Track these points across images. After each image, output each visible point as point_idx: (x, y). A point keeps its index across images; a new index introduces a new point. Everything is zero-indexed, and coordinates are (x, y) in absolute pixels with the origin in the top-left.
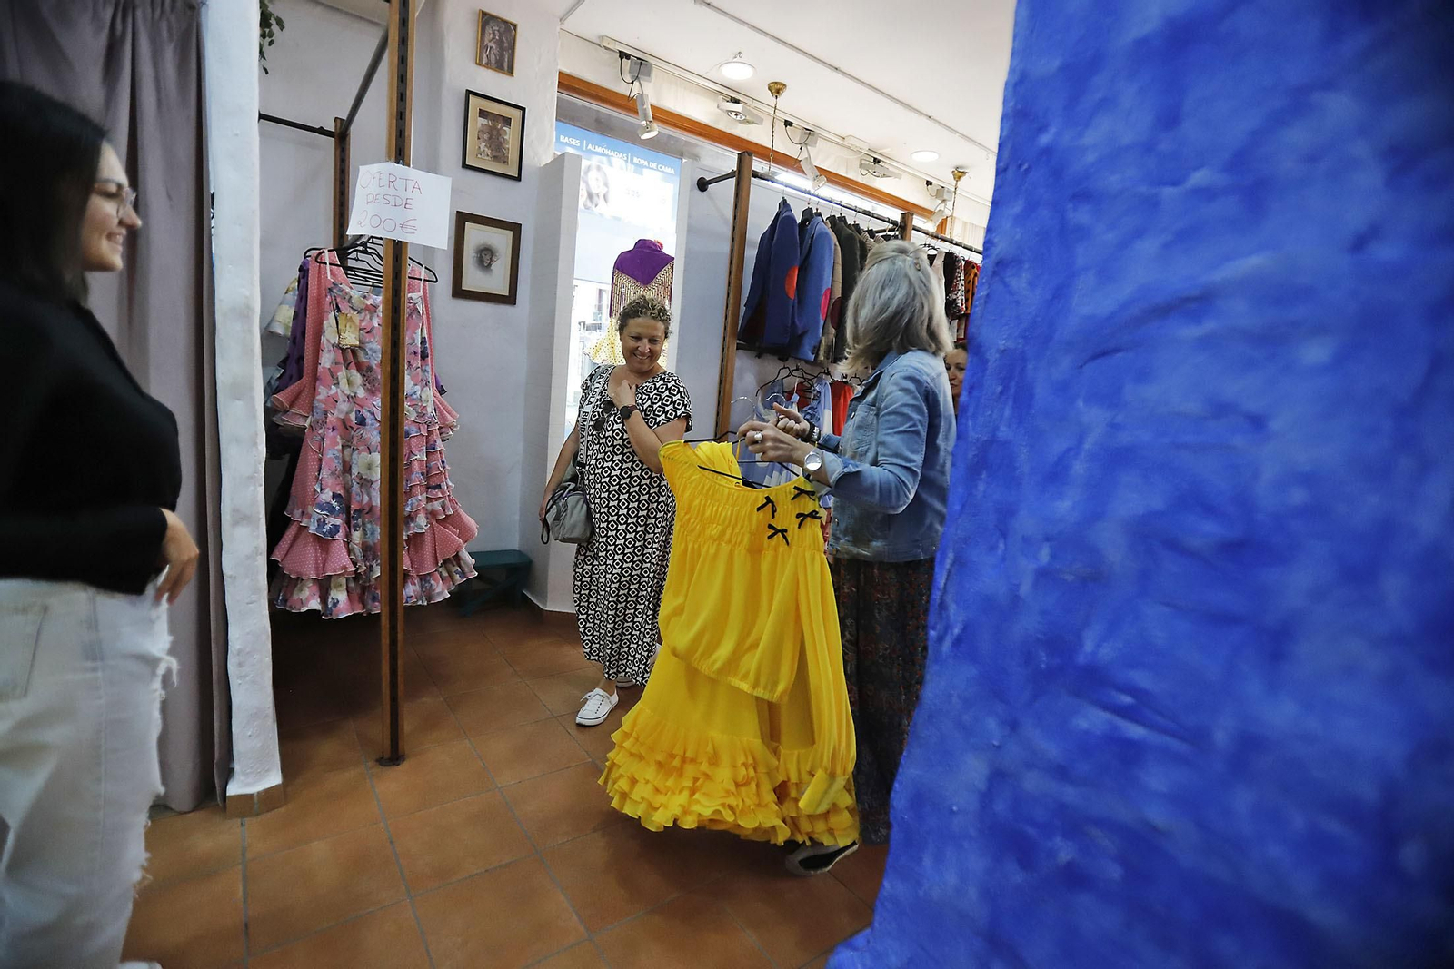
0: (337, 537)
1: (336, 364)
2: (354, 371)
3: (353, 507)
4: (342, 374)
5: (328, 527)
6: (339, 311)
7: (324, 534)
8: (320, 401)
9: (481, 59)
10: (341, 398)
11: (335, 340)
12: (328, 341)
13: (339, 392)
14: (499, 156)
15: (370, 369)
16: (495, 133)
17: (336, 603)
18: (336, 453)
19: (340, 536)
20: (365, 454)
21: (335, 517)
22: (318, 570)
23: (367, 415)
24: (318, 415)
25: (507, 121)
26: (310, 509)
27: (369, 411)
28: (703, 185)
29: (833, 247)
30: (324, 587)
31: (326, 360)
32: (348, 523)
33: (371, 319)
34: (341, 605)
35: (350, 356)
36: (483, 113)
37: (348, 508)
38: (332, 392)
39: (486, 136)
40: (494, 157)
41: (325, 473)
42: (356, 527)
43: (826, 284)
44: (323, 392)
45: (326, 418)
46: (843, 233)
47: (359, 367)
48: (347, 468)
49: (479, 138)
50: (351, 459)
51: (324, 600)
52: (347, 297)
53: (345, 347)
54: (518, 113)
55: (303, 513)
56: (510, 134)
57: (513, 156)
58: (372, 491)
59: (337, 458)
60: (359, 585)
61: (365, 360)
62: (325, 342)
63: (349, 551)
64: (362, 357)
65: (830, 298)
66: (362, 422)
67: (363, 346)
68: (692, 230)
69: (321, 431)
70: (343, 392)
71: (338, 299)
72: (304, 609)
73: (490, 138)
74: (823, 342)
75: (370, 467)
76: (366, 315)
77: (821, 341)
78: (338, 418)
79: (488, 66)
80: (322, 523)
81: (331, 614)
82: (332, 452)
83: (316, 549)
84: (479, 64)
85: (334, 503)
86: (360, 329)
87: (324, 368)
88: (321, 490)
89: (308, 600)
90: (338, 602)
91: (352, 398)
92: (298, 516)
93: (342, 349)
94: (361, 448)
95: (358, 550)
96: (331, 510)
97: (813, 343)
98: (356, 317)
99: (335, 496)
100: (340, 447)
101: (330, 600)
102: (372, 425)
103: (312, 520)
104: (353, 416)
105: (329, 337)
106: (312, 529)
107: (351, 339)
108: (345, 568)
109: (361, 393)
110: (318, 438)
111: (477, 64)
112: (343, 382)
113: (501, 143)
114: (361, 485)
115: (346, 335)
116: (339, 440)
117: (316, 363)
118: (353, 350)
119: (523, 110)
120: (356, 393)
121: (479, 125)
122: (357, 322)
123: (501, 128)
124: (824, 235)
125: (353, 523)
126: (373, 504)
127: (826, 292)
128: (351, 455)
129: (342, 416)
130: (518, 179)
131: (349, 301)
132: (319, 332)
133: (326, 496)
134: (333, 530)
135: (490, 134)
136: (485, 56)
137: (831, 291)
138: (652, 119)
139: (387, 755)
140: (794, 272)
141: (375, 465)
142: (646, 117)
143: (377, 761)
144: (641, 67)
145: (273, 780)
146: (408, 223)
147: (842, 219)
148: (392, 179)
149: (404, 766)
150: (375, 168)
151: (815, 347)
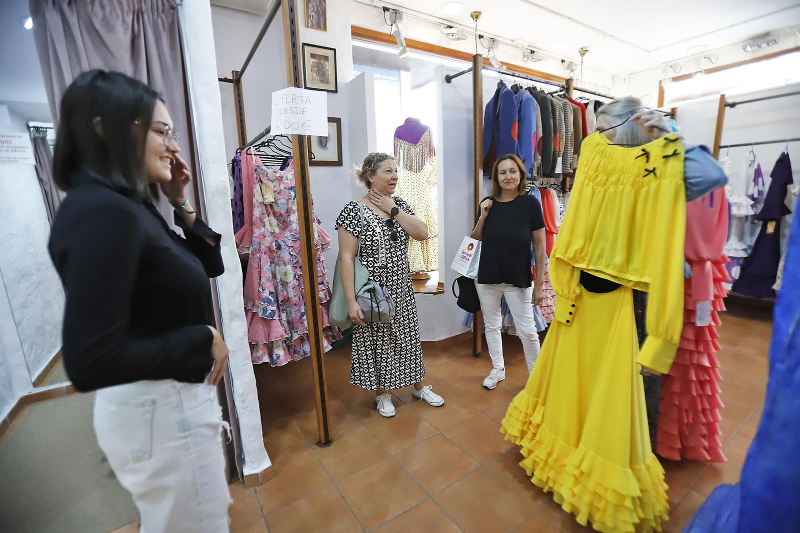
0: (275, 318)
1: (263, 214)
2: (272, 218)
3: (280, 299)
4: (266, 220)
5: (269, 312)
6: (262, 182)
7: (267, 316)
8: (256, 237)
9: (308, 24)
10: (267, 234)
11: (261, 200)
12: (257, 201)
13: (266, 231)
14: (324, 80)
15: (281, 215)
16: (320, 66)
17: (278, 357)
18: (268, 267)
19: (276, 317)
20: (282, 266)
21: (272, 306)
22: (266, 338)
23: (281, 243)
24: (256, 246)
25: (326, 58)
26: (257, 302)
27: (283, 241)
28: (448, 79)
29: (536, 106)
30: (270, 348)
31: (257, 212)
32: (278, 308)
33: (279, 185)
34: (282, 358)
35: (270, 208)
36: (313, 56)
37: (277, 299)
38: (262, 231)
39: (316, 69)
40: (321, 80)
41: (263, 280)
42: (283, 310)
43: (534, 130)
44: (257, 232)
45: (260, 247)
46: (539, 97)
47: (275, 214)
48: (274, 277)
49: (312, 71)
50: (275, 270)
51: (271, 356)
52: (265, 174)
53: (267, 203)
54: (332, 52)
55: (253, 305)
56: (329, 66)
57: (332, 78)
58: (288, 288)
59: (269, 270)
60: (289, 346)
61: (278, 210)
62: (256, 201)
63: (282, 325)
64: (276, 209)
65: (537, 138)
66: (279, 247)
67: (276, 202)
68: (446, 108)
69: (258, 255)
70: (267, 230)
71: (261, 175)
72: (260, 362)
73: (318, 70)
74: (536, 165)
75: (286, 274)
76: (276, 183)
77: (533, 165)
78: (266, 247)
79: (312, 27)
80: (265, 310)
81: (276, 364)
82: (266, 268)
83: (263, 326)
84: (307, 27)
85: (271, 298)
86: (274, 192)
87: (256, 217)
88: (263, 290)
89: (262, 356)
90: (280, 356)
91: (273, 234)
92: (251, 306)
93: (266, 205)
94: (280, 263)
95: (285, 324)
96: (270, 302)
97: (530, 167)
98: (271, 185)
99: (270, 293)
100: (269, 264)
101: (274, 355)
102: (285, 248)
103: (259, 309)
104: (274, 244)
105: (257, 198)
106: (260, 315)
107: (270, 198)
108: (282, 336)
109: (277, 230)
110: (257, 260)
111: (306, 27)
112: (267, 224)
113: (324, 71)
114: (282, 285)
115: (267, 196)
116: (268, 260)
117: (251, 215)
118: (271, 206)
119: (335, 50)
120: (274, 231)
121: (311, 63)
122: (272, 188)
123: (324, 62)
124: (528, 99)
125: (281, 308)
126: (290, 296)
127: (534, 134)
128: (275, 268)
129: (268, 245)
130: (336, 91)
131: (267, 176)
132: (251, 196)
133: (266, 294)
134: (272, 313)
135: (318, 67)
136: (310, 21)
137: (537, 133)
138: (405, 45)
139: (323, 441)
140: (516, 124)
141: (289, 273)
142: (402, 45)
143: (316, 444)
144: (396, 14)
145: (267, 463)
146: (305, 123)
147: (535, 88)
148: (294, 97)
149: (333, 446)
150: (282, 92)
151: (531, 169)
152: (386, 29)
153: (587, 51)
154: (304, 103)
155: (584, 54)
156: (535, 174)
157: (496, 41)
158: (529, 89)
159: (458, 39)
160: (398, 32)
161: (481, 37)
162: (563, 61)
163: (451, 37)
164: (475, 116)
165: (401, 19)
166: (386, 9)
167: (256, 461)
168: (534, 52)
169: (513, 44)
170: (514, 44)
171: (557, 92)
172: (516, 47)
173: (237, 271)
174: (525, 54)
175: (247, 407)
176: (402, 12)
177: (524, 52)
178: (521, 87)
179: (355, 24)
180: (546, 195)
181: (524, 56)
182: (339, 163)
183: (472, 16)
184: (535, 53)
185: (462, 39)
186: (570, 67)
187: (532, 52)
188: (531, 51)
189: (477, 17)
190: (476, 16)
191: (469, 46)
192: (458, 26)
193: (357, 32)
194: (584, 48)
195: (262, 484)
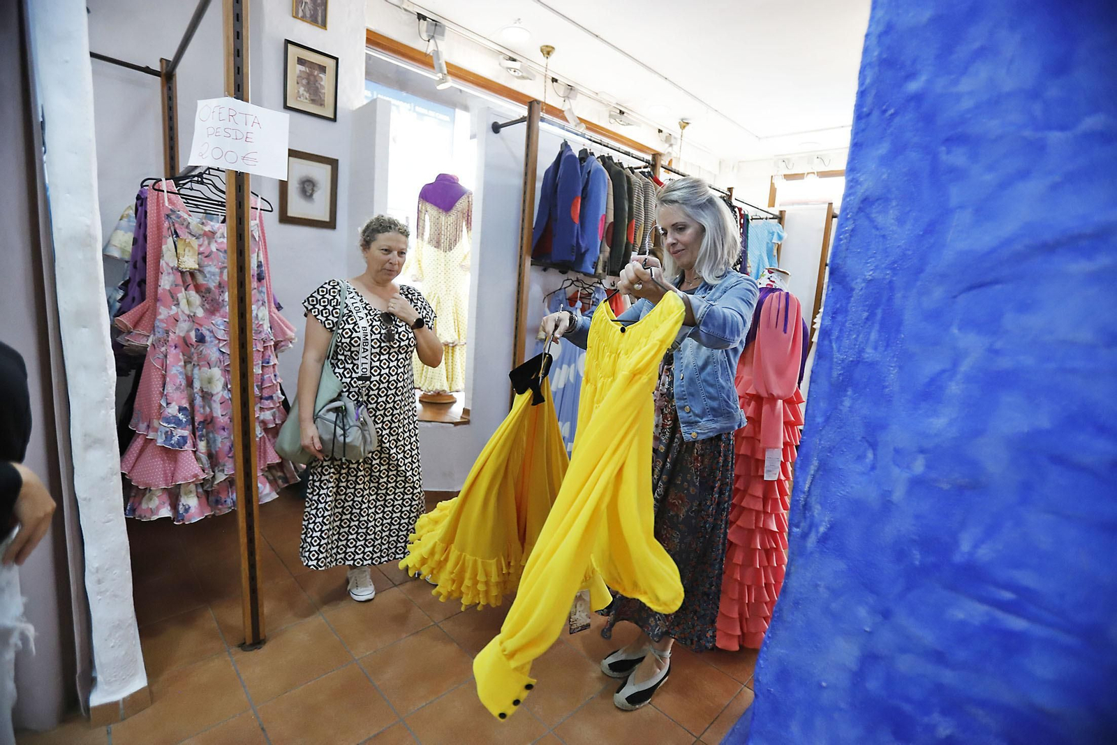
0: (186, 448)
1: (176, 286)
2: (192, 293)
3: (198, 419)
4: (181, 296)
5: (175, 439)
6: (177, 236)
7: (172, 445)
8: (162, 321)
9: (297, 13)
10: (182, 317)
11: (174, 263)
12: (167, 264)
13: (180, 313)
14: (317, 99)
15: (209, 290)
16: (312, 78)
17: (187, 510)
18: (179, 368)
19: (188, 447)
20: (205, 369)
21: (182, 429)
22: (166, 480)
23: (207, 333)
24: (160, 334)
25: (323, 69)
26: (155, 423)
27: (209, 330)
28: (496, 128)
29: (607, 181)
30: (174, 496)
31: (166, 282)
32: (194, 433)
33: (209, 244)
34: (193, 510)
35: (189, 278)
36: (301, 61)
37: (193, 419)
38: (172, 313)
39: (304, 82)
40: (312, 100)
41: (170, 388)
42: (201, 436)
43: (602, 211)
44: (164, 313)
45: (168, 337)
46: (613, 170)
47: (198, 288)
48: (190, 383)
49: (298, 83)
50: (192, 374)
51: (174, 507)
52: (185, 224)
53: (184, 270)
54: (333, 62)
55: (148, 426)
56: (326, 81)
57: (329, 99)
58: (212, 402)
59: (181, 373)
60: (208, 492)
61: (205, 282)
62: (164, 265)
63: (198, 459)
64: (200, 279)
65: (605, 223)
66: (201, 339)
67: (201, 269)
68: (490, 167)
69: (163, 349)
70: (183, 312)
71: (176, 226)
72: (155, 518)
73: (308, 83)
74: (601, 258)
75: (210, 381)
76: (204, 241)
77: (599, 258)
78: (179, 336)
79: (303, 18)
80: (169, 436)
81: (183, 520)
82: (176, 370)
83: (163, 461)
84: (295, 17)
85: (181, 416)
86: (199, 254)
87: (164, 289)
88: (168, 404)
89: (158, 508)
90: (189, 508)
91: (192, 318)
92: (144, 429)
93: (182, 273)
94: (201, 363)
95: (204, 458)
96: (178, 423)
97: (593, 260)
98: (195, 243)
99: (181, 409)
100: (182, 363)
101: (181, 507)
102: (212, 342)
103: (159, 433)
104: (193, 334)
105: (168, 259)
106: (160, 442)
107: (190, 262)
108: (196, 476)
109: (200, 313)
110: (161, 356)
111: (294, 17)
112: (183, 302)
113: (317, 88)
114: (203, 397)
115: (185, 259)
116: (181, 357)
117: (157, 285)
118: (192, 274)
119: (337, 59)
120: (195, 313)
121: (298, 72)
122: (196, 247)
123: (318, 74)
124: (598, 171)
125: (198, 434)
126: (215, 415)
127: (602, 217)
128: (193, 370)
129: (182, 334)
130: (334, 120)
131: (187, 227)
132: (159, 256)
133: (173, 410)
134: (182, 441)
135: (308, 79)
136: (300, 10)
137: (605, 216)
138: (446, 72)
139: (249, 641)
140: (578, 201)
141: (217, 381)
142: (441, 71)
143: (239, 646)
144: (436, 27)
145: (139, 682)
146: (249, 156)
147: (610, 158)
148: (232, 113)
149: (265, 649)
150: (214, 102)
151: (595, 263)
152: (421, 45)
153: (688, 123)
154: (250, 124)
155: (684, 127)
156: (600, 271)
157: (574, 90)
158: (602, 158)
159: (523, 78)
160: (437, 52)
161: (554, 80)
162: (660, 131)
163: (512, 72)
164: (525, 183)
165: (443, 34)
166: (421, 17)
167: (116, 681)
168: (623, 113)
169: (595, 97)
170: (598, 97)
171: (640, 168)
172: (601, 102)
173: (105, 369)
174: (612, 113)
175: (107, 591)
176: (445, 26)
177: (610, 111)
178: (592, 154)
179: (373, 28)
180: (614, 300)
181: (611, 116)
182: (331, 224)
183: (542, 51)
184: (625, 114)
185: (527, 78)
186: (669, 139)
187: (622, 113)
188: (620, 111)
189: (548, 53)
190: (547, 51)
191: (533, 89)
192: (524, 61)
193: (374, 40)
194: (686, 119)
195: (123, 719)
